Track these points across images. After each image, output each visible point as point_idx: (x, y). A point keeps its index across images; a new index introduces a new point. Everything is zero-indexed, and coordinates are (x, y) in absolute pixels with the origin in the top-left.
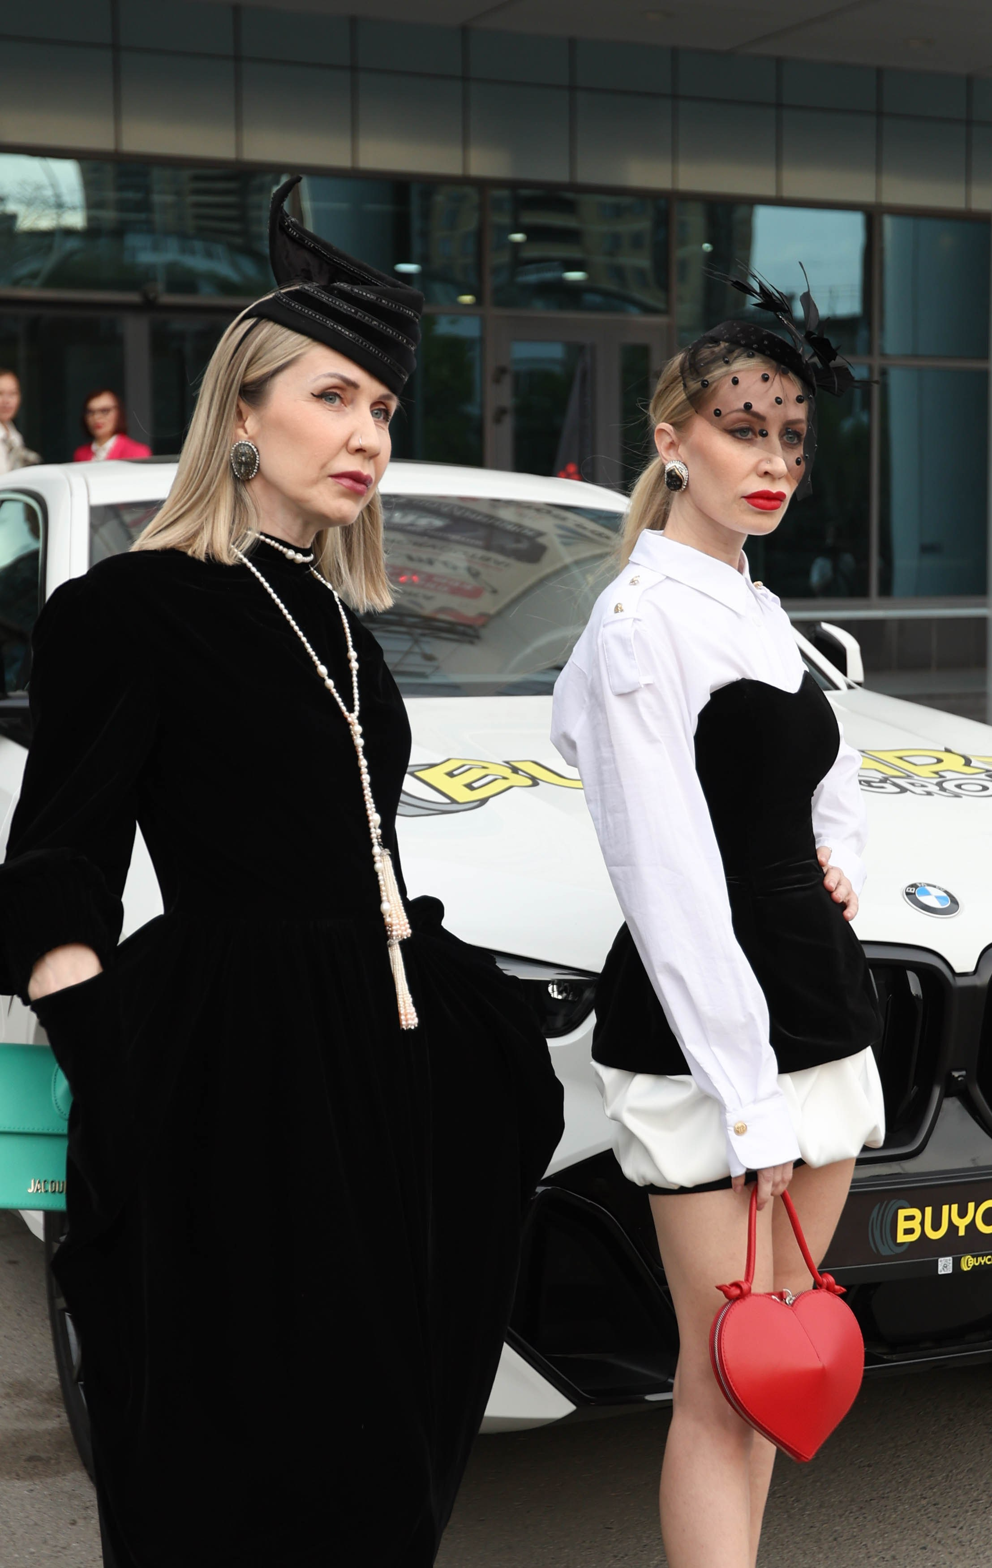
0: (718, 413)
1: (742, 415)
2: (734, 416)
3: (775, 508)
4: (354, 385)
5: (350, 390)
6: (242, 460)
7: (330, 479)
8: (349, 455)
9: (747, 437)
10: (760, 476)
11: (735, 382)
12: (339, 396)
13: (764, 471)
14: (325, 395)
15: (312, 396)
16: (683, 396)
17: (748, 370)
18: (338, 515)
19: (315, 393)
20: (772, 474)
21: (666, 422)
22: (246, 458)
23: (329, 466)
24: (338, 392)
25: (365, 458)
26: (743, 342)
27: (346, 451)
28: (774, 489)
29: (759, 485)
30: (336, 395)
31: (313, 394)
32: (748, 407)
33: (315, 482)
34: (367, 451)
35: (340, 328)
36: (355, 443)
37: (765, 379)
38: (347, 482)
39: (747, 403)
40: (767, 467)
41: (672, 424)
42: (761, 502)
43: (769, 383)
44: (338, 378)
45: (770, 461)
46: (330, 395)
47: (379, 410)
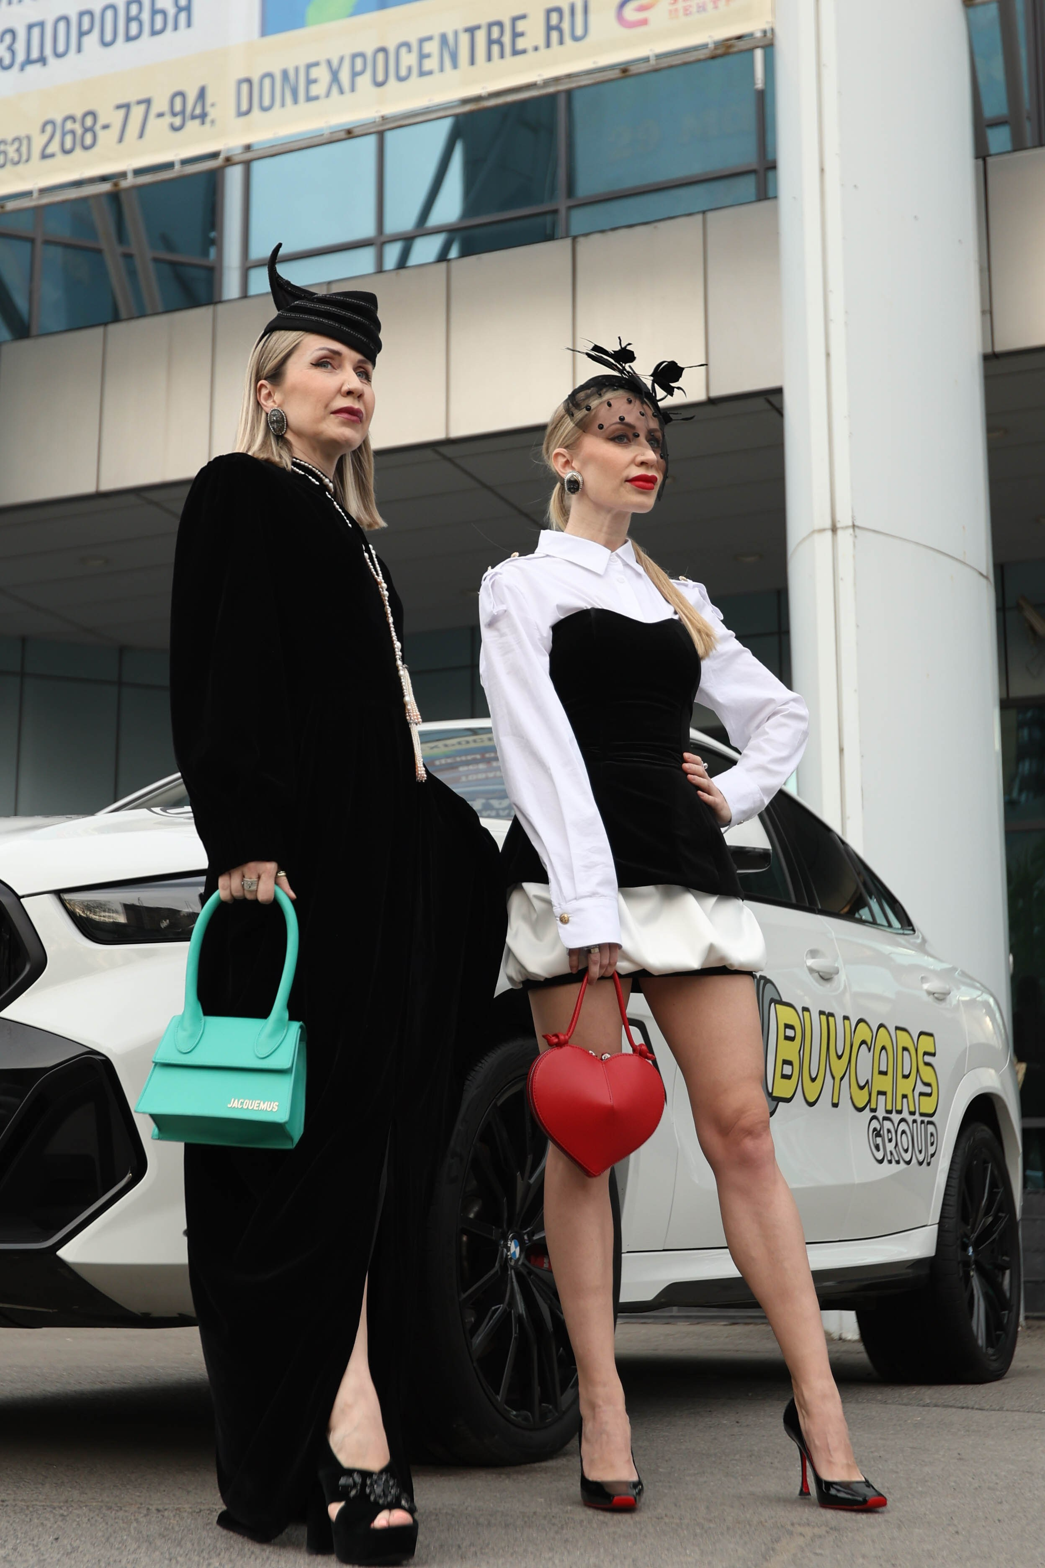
0: (601, 427)
1: (618, 426)
2: (614, 427)
3: (652, 488)
4: (337, 353)
5: (336, 357)
6: (274, 419)
7: (332, 415)
8: (343, 398)
9: (624, 442)
10: (638, 466)
11: (610, 405)
12: (331, 364)
13: (641, 461)
14: (320, 363)
15: (311, 365)
16: (572, 425)
17: (616, 398)
18: (344, 439)
19: (313, 363)
20: (646, 462)
21: (561, 448)
22: (276, 418)
23: (330, 406)
24: (328, 360)
25: (354, 398)
26: (607, 384)
27: (341, 396)
28: (651, 473)
29: (636, 472)
30: (328, 363)
31: (312, 364)
32: (622, 419)
33: (323, 419)
34: (355, 393)
35: (321, 320)
36: (345, 388)
37: (630, 402)
38: (346, 416)
39: (620, 417)
40: (640, 459)
41: (565, 448)
42: (641, 483)
43: (632, 405)
44: (326, 350)
45: (643, 454)
46: (323, 363)
47: (360, 372)
